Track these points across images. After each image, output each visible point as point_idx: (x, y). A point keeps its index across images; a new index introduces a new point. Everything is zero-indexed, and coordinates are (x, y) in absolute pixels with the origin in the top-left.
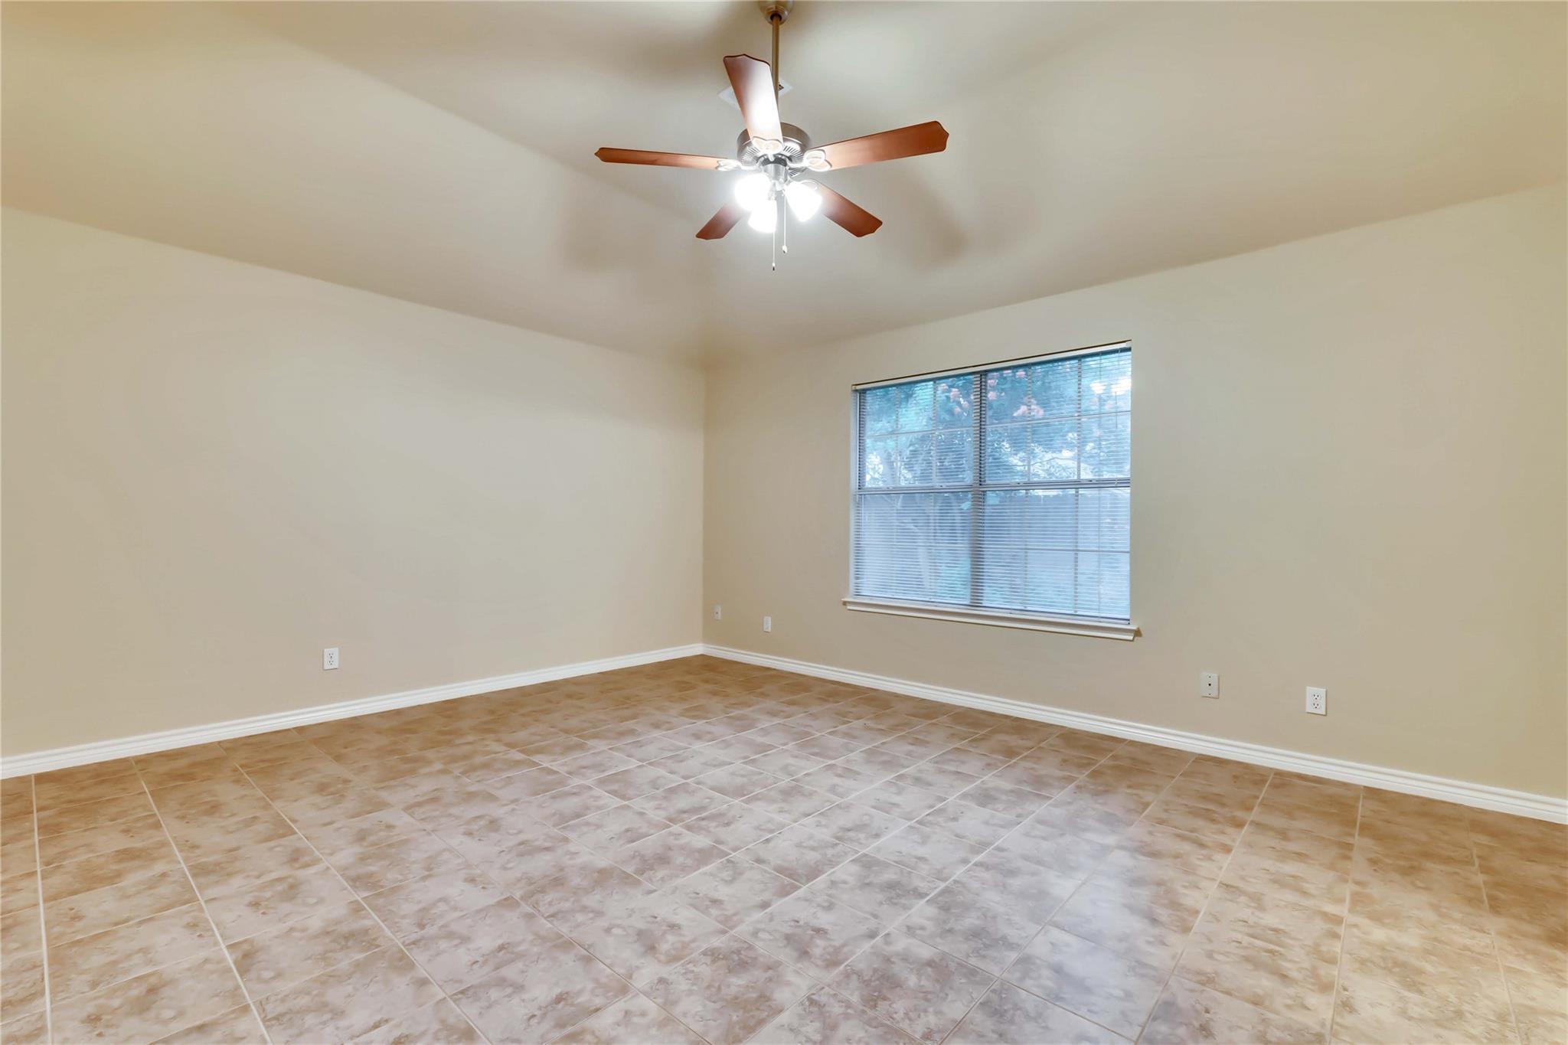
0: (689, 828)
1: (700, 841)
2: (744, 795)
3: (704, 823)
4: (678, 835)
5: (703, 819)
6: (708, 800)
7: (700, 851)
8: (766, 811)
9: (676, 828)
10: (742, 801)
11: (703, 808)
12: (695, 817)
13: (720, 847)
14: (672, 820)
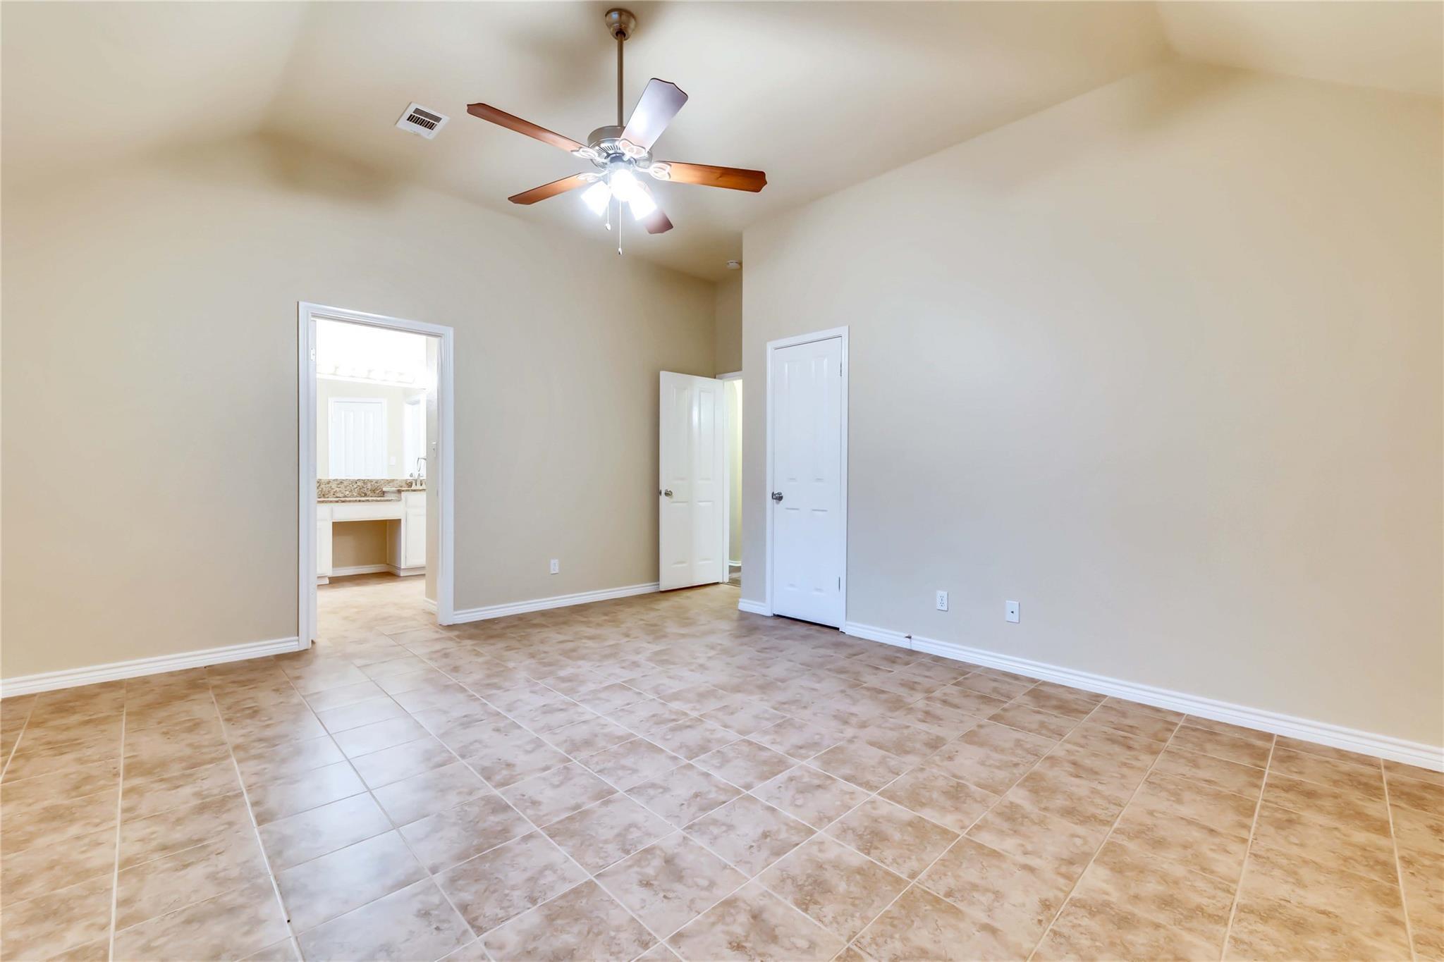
0: (685, 714)
1: (676, 705)
2: (631, 743)
3: (674, 717)
4: (694, 709)
5: (674, 720)
6: (668, 737)
7: (677, 699)
8: (617, 726)
9: (695, 714)
10: (636, 736)
11: (673, 730)
12: (680, 722)
13: (663, 701)
14: (699, 720)
